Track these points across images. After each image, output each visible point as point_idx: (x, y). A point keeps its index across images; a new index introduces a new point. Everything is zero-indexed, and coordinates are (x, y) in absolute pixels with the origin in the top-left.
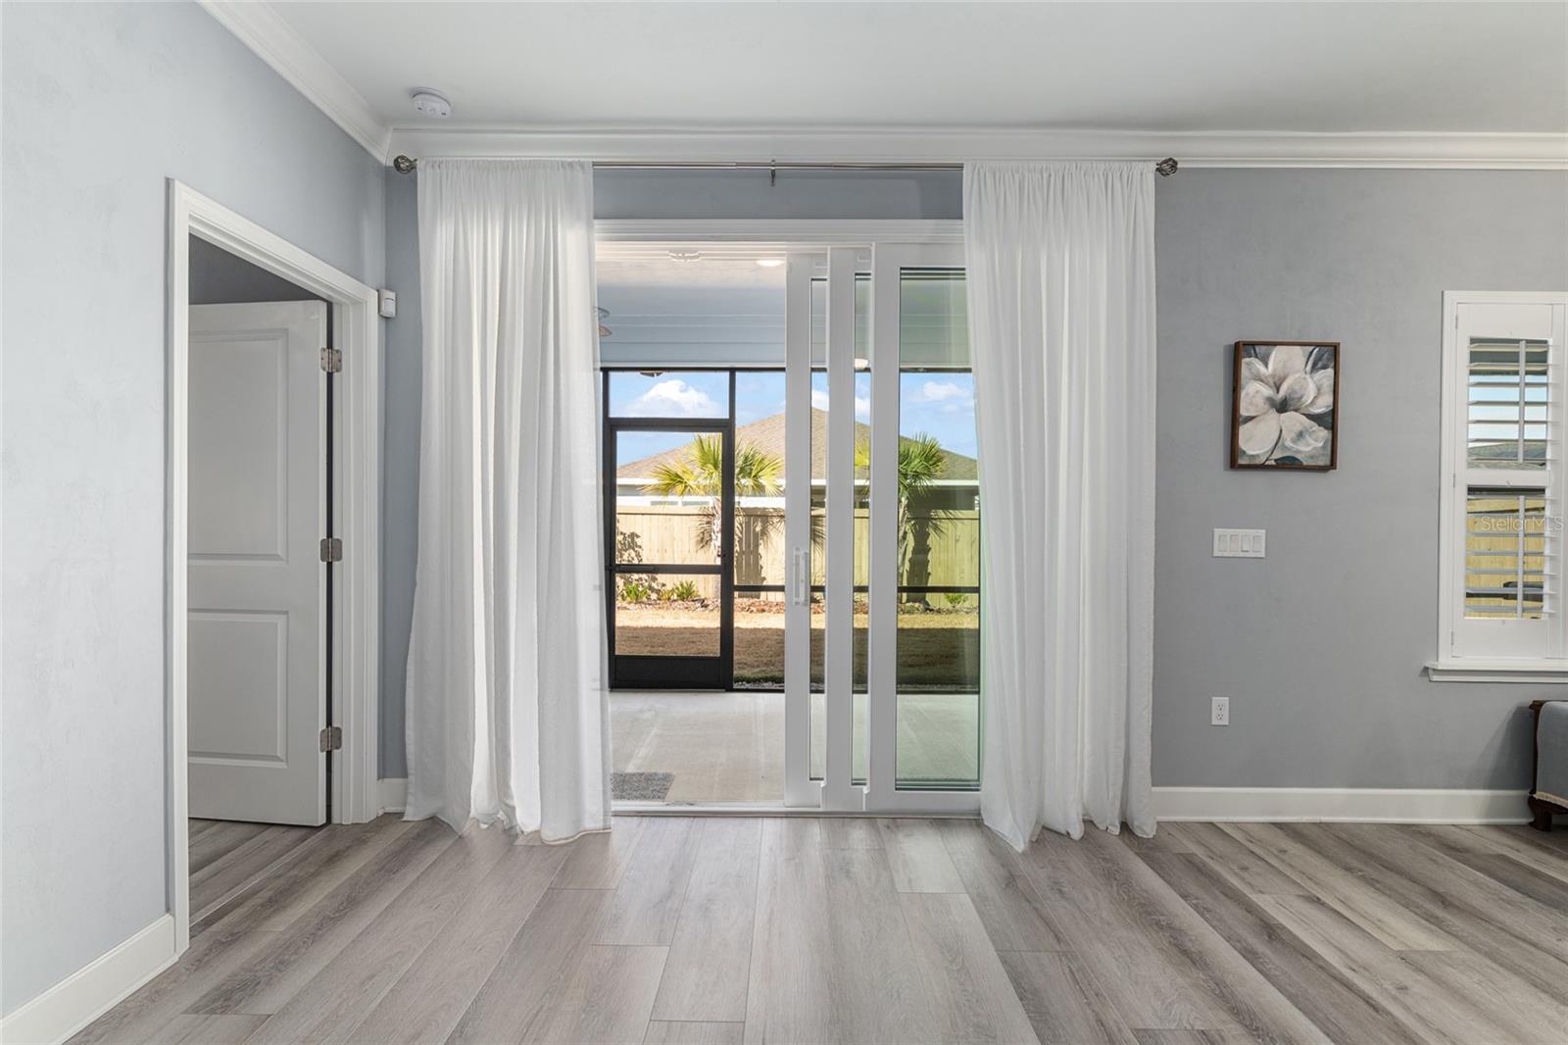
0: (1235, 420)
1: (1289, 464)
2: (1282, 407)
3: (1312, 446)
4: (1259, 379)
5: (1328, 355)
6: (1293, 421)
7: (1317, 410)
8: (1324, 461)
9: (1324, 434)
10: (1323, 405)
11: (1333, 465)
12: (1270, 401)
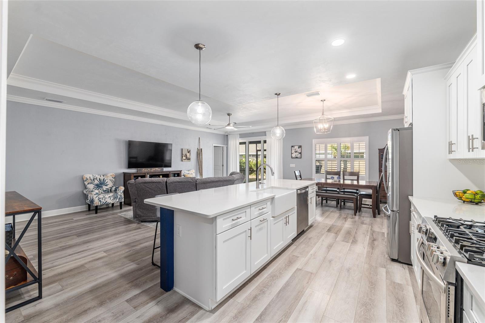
0: (292, 153)
1: (297, 158)
2: (296, 152)
3: (299, 156)
4: (294, 149)
5: (300, 147)
6: (297, 153)
7: (299, 152)
8: (300, 157)
9: (300, 155)
10: (300, 151)
11: (301, 158)
12: (295, 151)
